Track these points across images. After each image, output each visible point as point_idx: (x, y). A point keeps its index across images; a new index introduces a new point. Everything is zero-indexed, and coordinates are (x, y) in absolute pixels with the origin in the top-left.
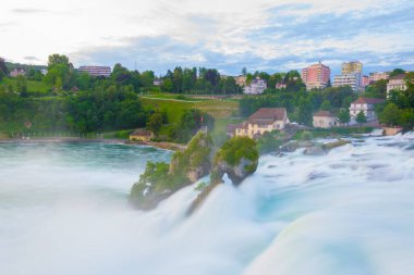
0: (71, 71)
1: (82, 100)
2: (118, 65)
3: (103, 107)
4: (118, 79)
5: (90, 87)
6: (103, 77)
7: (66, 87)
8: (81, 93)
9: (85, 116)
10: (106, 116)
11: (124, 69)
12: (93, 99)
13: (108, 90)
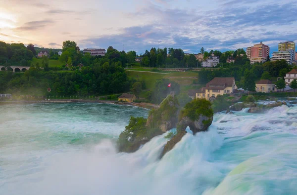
0: (78, 53)
1: (85, 72)
2: (111, 48)
3: (100, 78)
4: (110, 58)
5: (91, 63)
6: (100, 56)
7: (75, 64)
8: (85, 68)
9: (87, 84)
10: (102, 84)
11: (115, 50)
12: (93, 72)
13: (103, 66)
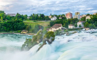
0: (5, 15)
1: (8, 22)
2: (18, 13)
3: (14, 24)
4: (18, 17)
5: (10, 19)
6: (14, 17)
7: (4, 19)
8: (8, 21)
9: (9, 27)
10: (15, 27)
11: (19, 14)
12: (11, 22)
13: (15, 20)
